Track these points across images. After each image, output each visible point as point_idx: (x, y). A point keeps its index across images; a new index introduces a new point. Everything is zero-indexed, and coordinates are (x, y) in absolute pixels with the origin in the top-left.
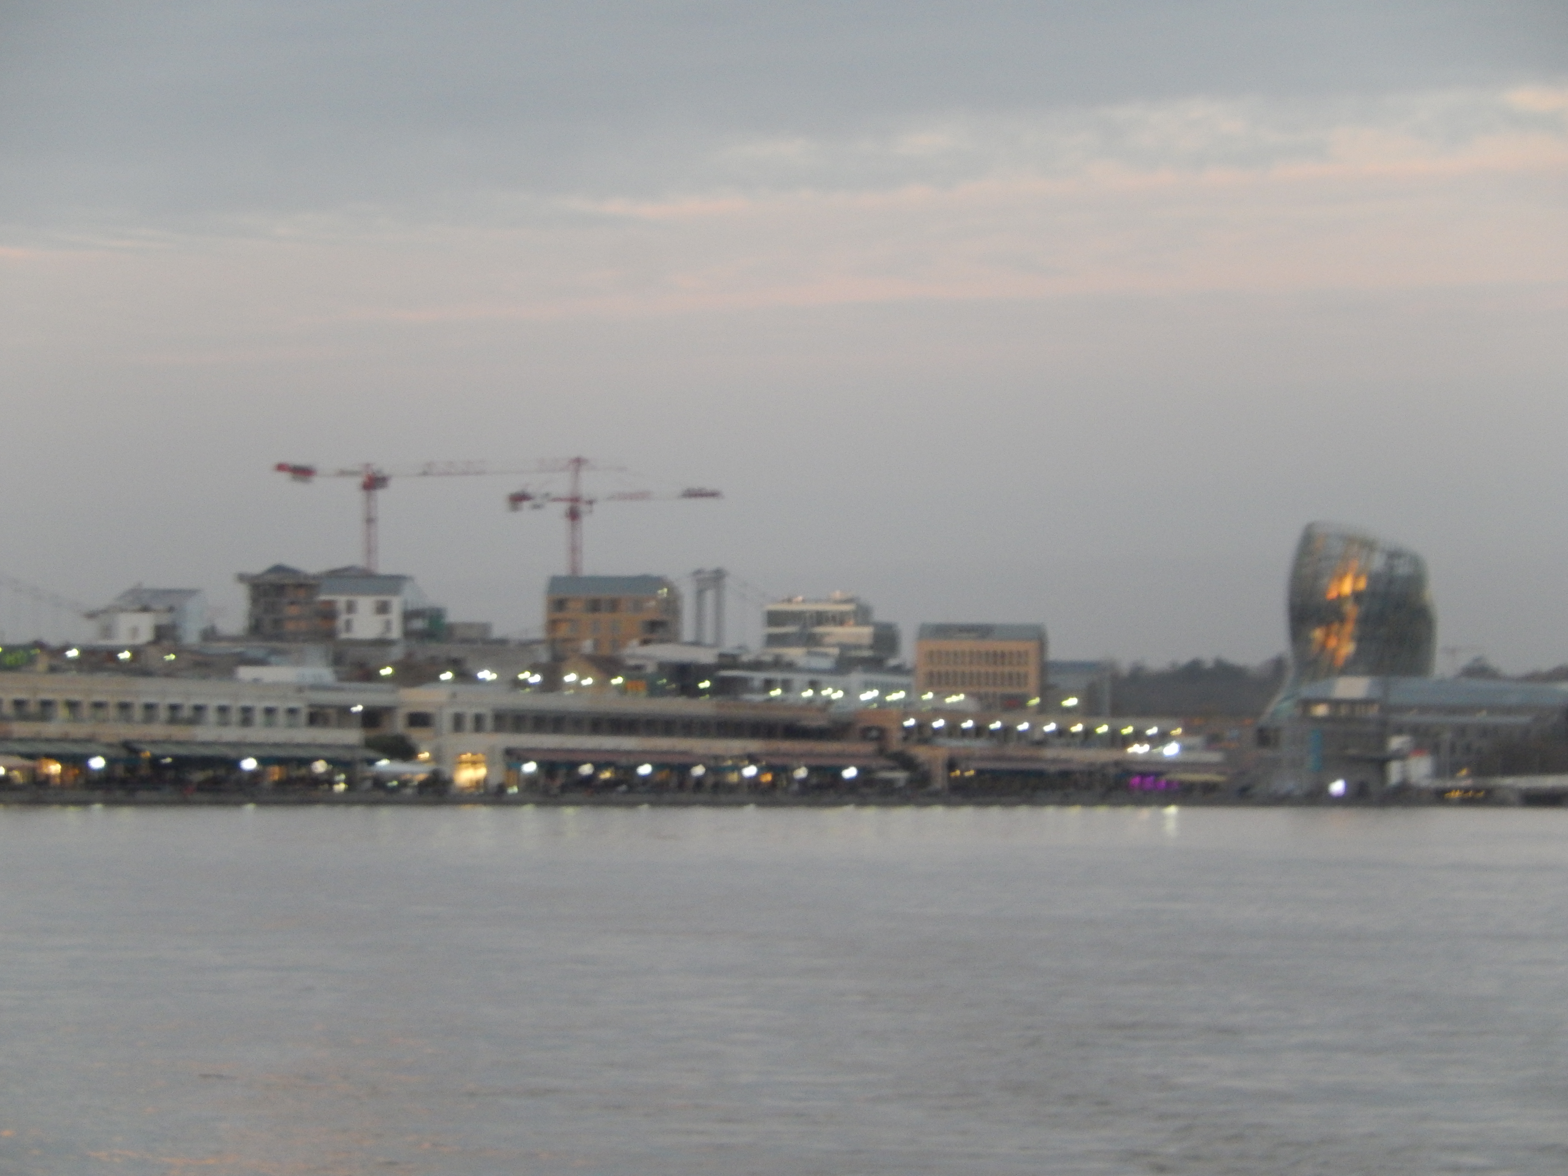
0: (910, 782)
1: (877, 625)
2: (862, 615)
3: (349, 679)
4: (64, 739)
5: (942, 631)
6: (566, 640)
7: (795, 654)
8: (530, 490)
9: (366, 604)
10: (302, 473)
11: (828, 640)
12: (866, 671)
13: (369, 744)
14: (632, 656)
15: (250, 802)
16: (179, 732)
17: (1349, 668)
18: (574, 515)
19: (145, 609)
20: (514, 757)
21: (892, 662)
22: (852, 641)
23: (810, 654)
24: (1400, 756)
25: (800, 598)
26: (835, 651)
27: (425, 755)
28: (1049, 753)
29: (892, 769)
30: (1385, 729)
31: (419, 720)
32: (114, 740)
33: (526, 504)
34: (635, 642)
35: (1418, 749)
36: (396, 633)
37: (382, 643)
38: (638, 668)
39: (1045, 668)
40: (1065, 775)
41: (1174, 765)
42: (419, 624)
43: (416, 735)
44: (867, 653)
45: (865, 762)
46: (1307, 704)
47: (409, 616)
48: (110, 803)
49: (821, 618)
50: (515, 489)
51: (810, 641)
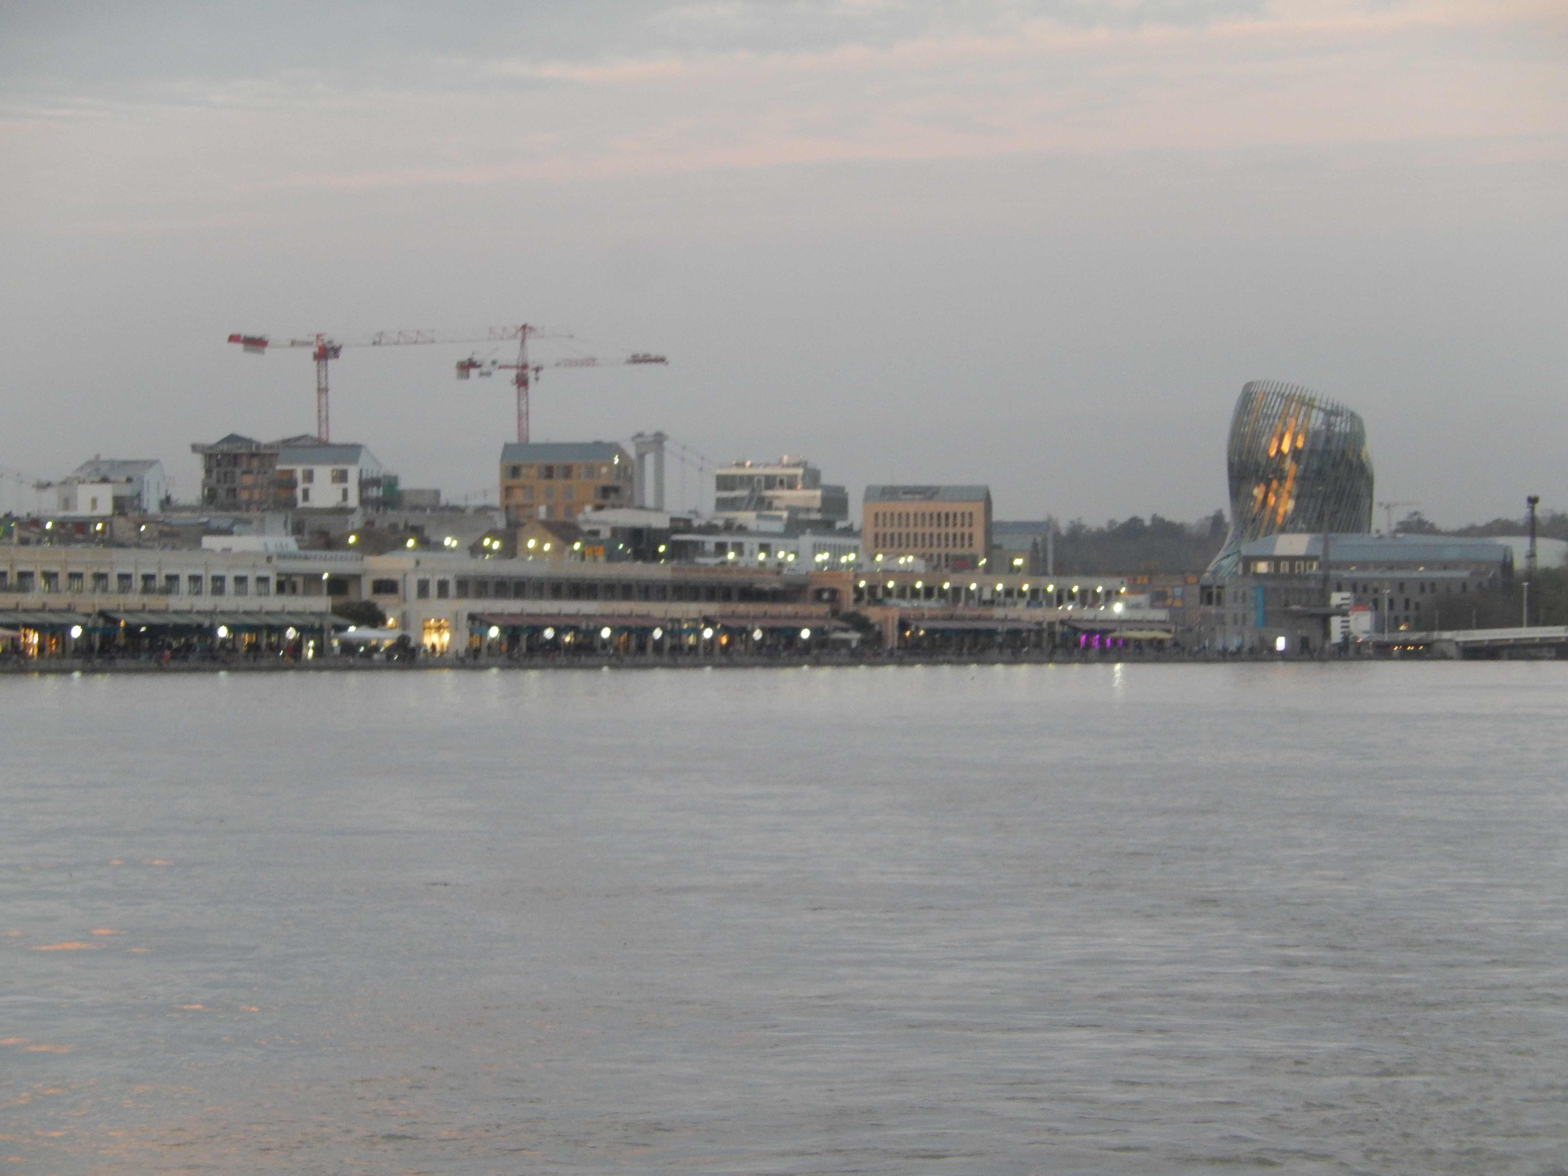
0: (862, 642)
1: (827, 489)
2: (812, 478)
3: (311, 547)
4: (43, 609)
5: (890, 493)
6: (519, 507)
7: (747, 517)
8: (477, 358)
9: (323, 473)
10: (256, 343)
11: (776, 503)
12: (814, 533)
13: (337, 611)
14: (587, 521)
15: (223, 669)
16: (155, 602)
17: (1289, 526)
18: (522, 382)
19: (105, 480)
20: (478, 622)
21: (840, 525)
22: (800, 504)
23: (759, 517)
24: (1342, 612)
25: (748, 463)
26: (785, 514)
27: (391, 622)
28: (998, 612)
29: (845, 630)
30: (1326, 585)
31: (385, 587)
32: (89, 610)
33: (474, 372)
34: (588, 508)
35: (1359, 605)
36: (353, 501)
37: (341, 511)
38: (596, 533)
39: (990, 528)
40: (1014, 633)
41: (1121, 622)
42: (375, 492)
43: (383, 602)
44: (817, 516)
45: (818, 623)
46: (1248, 561)
47: (364, 484)
48: (89, 671)
49: (771, 482)
50: (465, 358)
51: (762, 504)
